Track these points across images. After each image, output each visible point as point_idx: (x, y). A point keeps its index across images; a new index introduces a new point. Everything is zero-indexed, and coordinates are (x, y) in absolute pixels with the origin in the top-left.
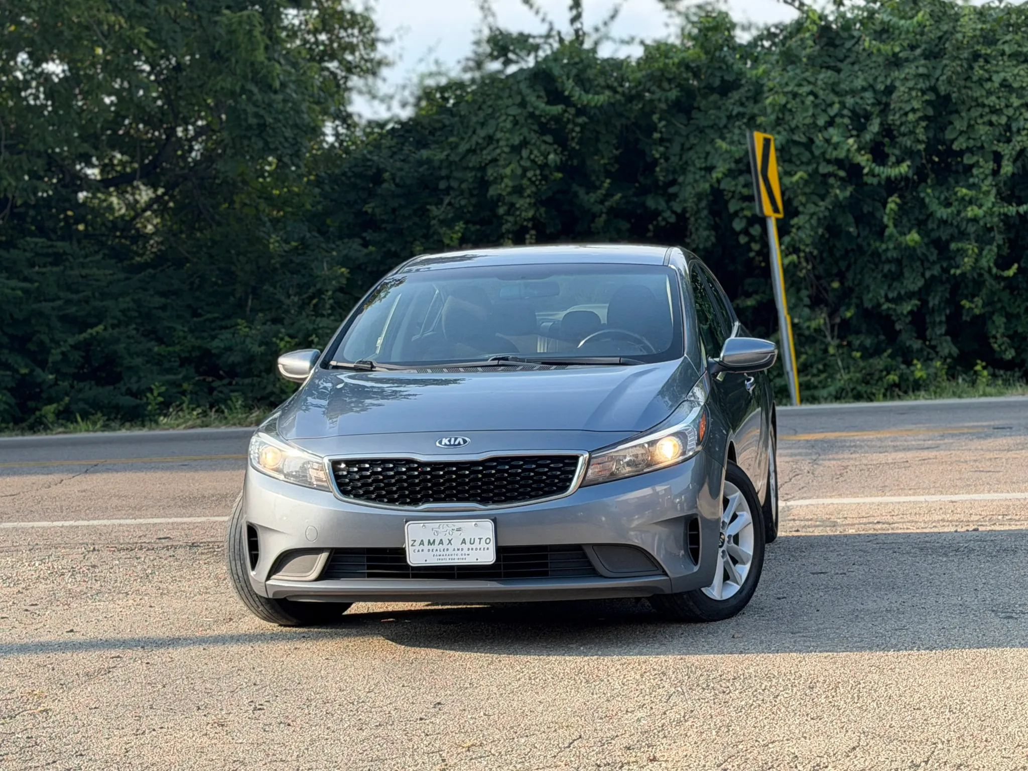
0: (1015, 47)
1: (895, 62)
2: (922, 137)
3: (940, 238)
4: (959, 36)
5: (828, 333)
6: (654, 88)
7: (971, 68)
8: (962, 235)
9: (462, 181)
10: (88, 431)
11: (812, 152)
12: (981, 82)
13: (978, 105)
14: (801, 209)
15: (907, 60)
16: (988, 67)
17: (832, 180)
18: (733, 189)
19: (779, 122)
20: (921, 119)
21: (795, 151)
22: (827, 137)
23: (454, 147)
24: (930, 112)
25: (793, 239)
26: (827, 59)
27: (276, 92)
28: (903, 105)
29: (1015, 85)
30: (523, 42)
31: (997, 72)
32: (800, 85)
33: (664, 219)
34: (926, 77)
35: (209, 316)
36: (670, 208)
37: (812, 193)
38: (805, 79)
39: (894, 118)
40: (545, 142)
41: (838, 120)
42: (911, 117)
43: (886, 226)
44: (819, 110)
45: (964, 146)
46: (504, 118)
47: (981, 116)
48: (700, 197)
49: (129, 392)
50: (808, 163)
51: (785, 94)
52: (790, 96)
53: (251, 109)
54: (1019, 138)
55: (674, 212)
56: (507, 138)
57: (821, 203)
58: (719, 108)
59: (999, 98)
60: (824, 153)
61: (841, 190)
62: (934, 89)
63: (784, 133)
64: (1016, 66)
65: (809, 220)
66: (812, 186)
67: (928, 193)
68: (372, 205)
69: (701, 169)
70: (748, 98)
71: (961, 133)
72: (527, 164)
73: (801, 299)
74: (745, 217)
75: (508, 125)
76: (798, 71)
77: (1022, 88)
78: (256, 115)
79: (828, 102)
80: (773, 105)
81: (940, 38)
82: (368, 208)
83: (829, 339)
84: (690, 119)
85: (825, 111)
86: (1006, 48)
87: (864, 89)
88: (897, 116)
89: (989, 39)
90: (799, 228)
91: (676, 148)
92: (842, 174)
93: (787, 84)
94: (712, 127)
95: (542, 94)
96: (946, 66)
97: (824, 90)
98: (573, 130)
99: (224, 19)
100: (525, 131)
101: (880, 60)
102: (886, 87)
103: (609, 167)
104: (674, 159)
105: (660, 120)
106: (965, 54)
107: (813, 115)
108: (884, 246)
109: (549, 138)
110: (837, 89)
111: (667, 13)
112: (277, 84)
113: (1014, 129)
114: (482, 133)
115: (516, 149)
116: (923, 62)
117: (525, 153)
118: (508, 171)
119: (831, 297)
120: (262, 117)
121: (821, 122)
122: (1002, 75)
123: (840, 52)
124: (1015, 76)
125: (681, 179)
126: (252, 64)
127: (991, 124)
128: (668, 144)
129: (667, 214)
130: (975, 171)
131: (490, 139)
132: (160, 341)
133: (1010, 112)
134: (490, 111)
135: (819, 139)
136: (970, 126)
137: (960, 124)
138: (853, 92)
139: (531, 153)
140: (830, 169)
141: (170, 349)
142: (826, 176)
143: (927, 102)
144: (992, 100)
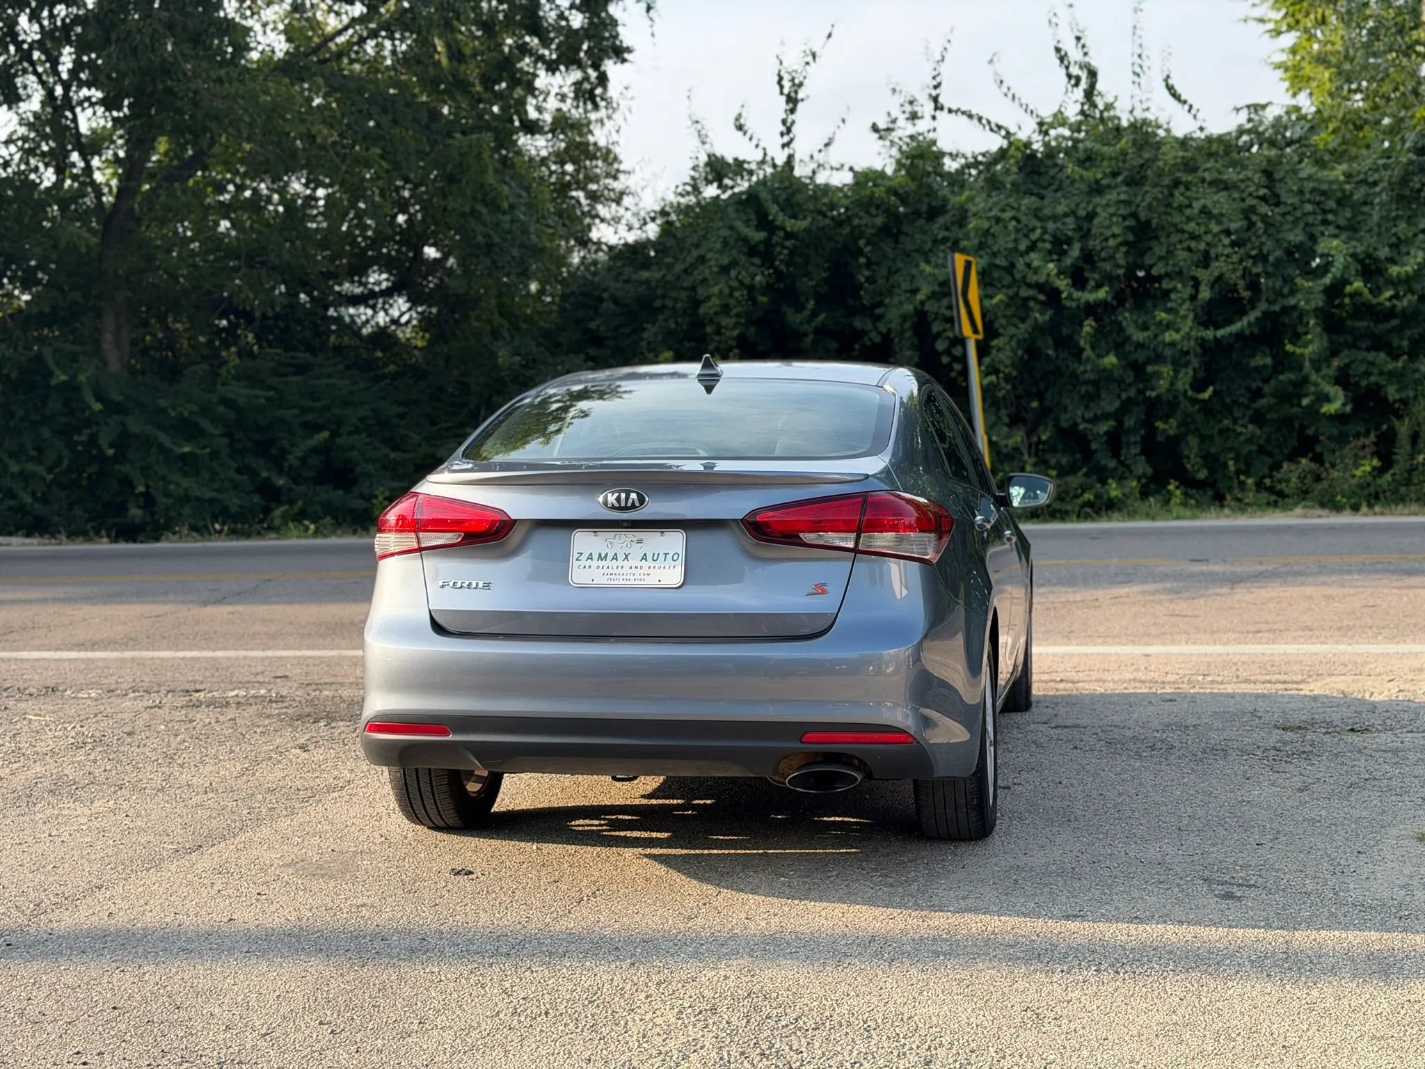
0: (1215, 175)
1: (1097, 189)
2: (1122, 262)
3: (1136, 361)
4: (1161, 164)
5: (1025, 451)
6: (862, 214)
7: (1172, 195)
8: (1159, 358)
9: (676, 300)
10: (299, 537)
11: (1013, 276)
12: (1180, 208)
13: (1178, 231)
14: (1001, 331)
15: (1109, 186)
16: (1188, 193)
17: (1032, 304)
18: (935, 310)
19: (981, 246)
20: (1121, 244)
21: (996, 274)
22: (1027, 259)
23: (669, 267)
24: (1130, 238)
25: (993, 360)
26: (1031, 186)
27: (504, 213)
28: (1104, 231)
29: (1216, 211)
30: (739, 167)
31: (1197, 199)
32: (1003, 210)
33: (870, 339)
34: (1127, 203)
35: (443, 425)
36: (876, 328)
37: (1013, 316)
38: (1009, 205)
39: (1094, 244)
40: (753, 264)
41: (1040, 245)
42: (1111, 242)
43: (1082, 350)
44: (1020, 235)
45: (1163, 271)
46: (714, 239)
47: (1181, 242)
48: (904, 318)
49: (362, 496)
50: (1009, 287)
51: (988, 219)
52: (993, 222)
53: (479, 228)
54: (1217, 264)
55: (879, 333)
56: (716, 259)
57: (1022, 326)
58: (925, 233)
59: (1198, 224)
60: (1024, 278)
61: (1041, 314)
62: (1134, 215)
63: (986, 257)
64: (1216, 193)
65: (1009, 343)
66: (1013, 309)
67: (1126, 317)
68: (597, 322)
69: (906, 291)
70: (953, 223)
71: (1160, 258)
72: (734, 284)
73: (999, 418)
74: (948, 338)
75: (718, 246)
76: (1002, 197)
77: (1222, 215)
78: (487, 236)
79: (1031, 226)
80: (976, 229)
81: (1142, 166)
82: (592, 325)
83: (1026, 457)
84: (897, 242)
85: (1026, 236)
86: (1207, 176)
87: (1066, 215)
88: (1098, 242)
89: (1190, 166)
90: (999, 350)
91: (883, 271)
92: (1042, 297)
93: (991, 209)
94: (917, 251)
95: (753, 217)
96: (1147, 192)
97: (1026, 215)
98: (780, 253)
99: (456, 143)
100: (734, 252)
101: (1083, 187)
102: (1088, 214)
103: (819, 289)
104: (881, 282)
105: (867, 245)
106: (1166, 181)
107: (1016, 240)
108: (1082, 368)
109: (757, 261)
110: (1040, 214)
111: (881, 142)
112: (505, 205)
113: (1213, 254)
114: (695, 253)
115: (725, 270)
116: (1124, 188)
117: (733, 273)
118: (716, 290)
119: (1029, 417)
120: (490, 237)
121: (1022, 247)
122: (1202, 202)
123: (1044, 181)
124: (1215, 203)
125: (887, 301)
126: (482, 185)
127: (1189, 249)
128: (875, 267)
129: (873, 334)
130: (1173, 296)
131: (702, 259)
132: (395, 448)
133: (1209, 238)
134: (702, 233)
135: (1020, 263)
136: (1168, 252)
137: (1159, 250)
138: (1055, 218)
139: (739, 273)
140: (1031, 292)
141: (406, 456)
142: (1026, 299)
143: (1128, 228)
144: (1191, 227)
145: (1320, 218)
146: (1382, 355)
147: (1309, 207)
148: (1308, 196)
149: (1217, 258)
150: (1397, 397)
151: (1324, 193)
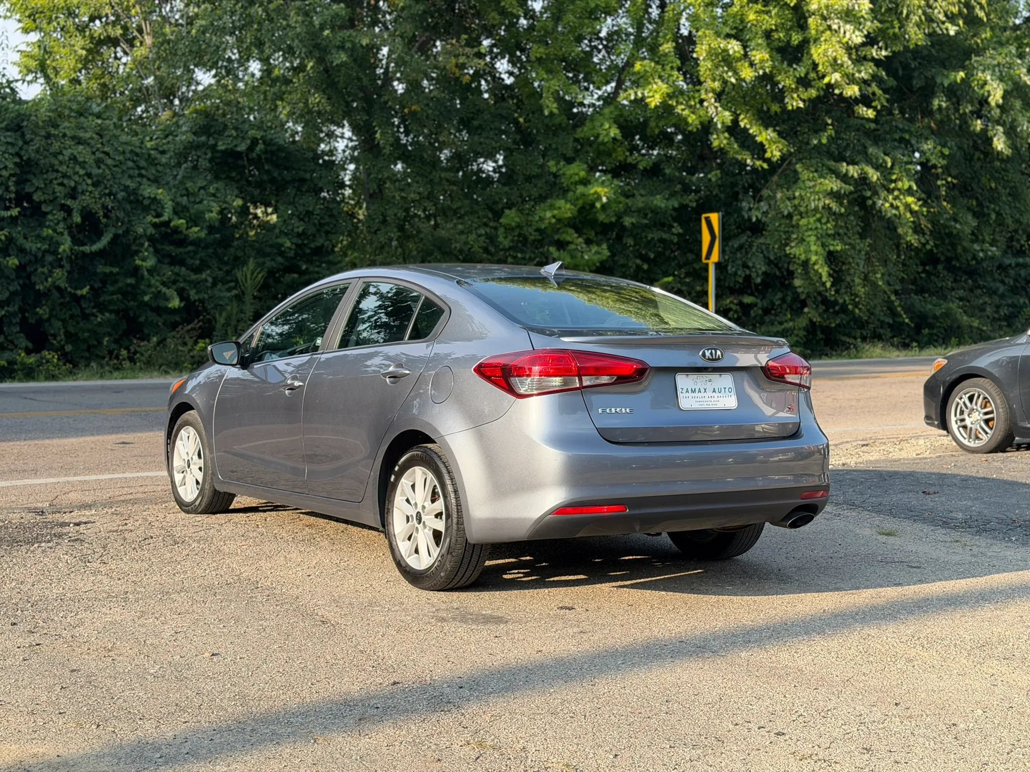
2: (12, 188)
12: (55, 155)
13: (53, 171)
20: (11, 175)
29: (80, 159)
31: (66, 149)
34: (12, 145)
45: (41, 198)
47: (56, 179)
54: (84, 197)
59: (68, 167)
62: (19, 155)
64: (77, 146)
71: (39, 189)
77: (85, 162)
113: (79, 190)
127: (62, 184)
130: (50, 217)
133: (76, 178)
136: (45, 185)
137: (37, 182)
143: (15, 164)
144: (63, 169)
145: (137, 172)
146: (183, 269)
147: (130, 164)
148: (128, 155)
149: (83, 193)
150: (197, 298)
151: (137, 155)
